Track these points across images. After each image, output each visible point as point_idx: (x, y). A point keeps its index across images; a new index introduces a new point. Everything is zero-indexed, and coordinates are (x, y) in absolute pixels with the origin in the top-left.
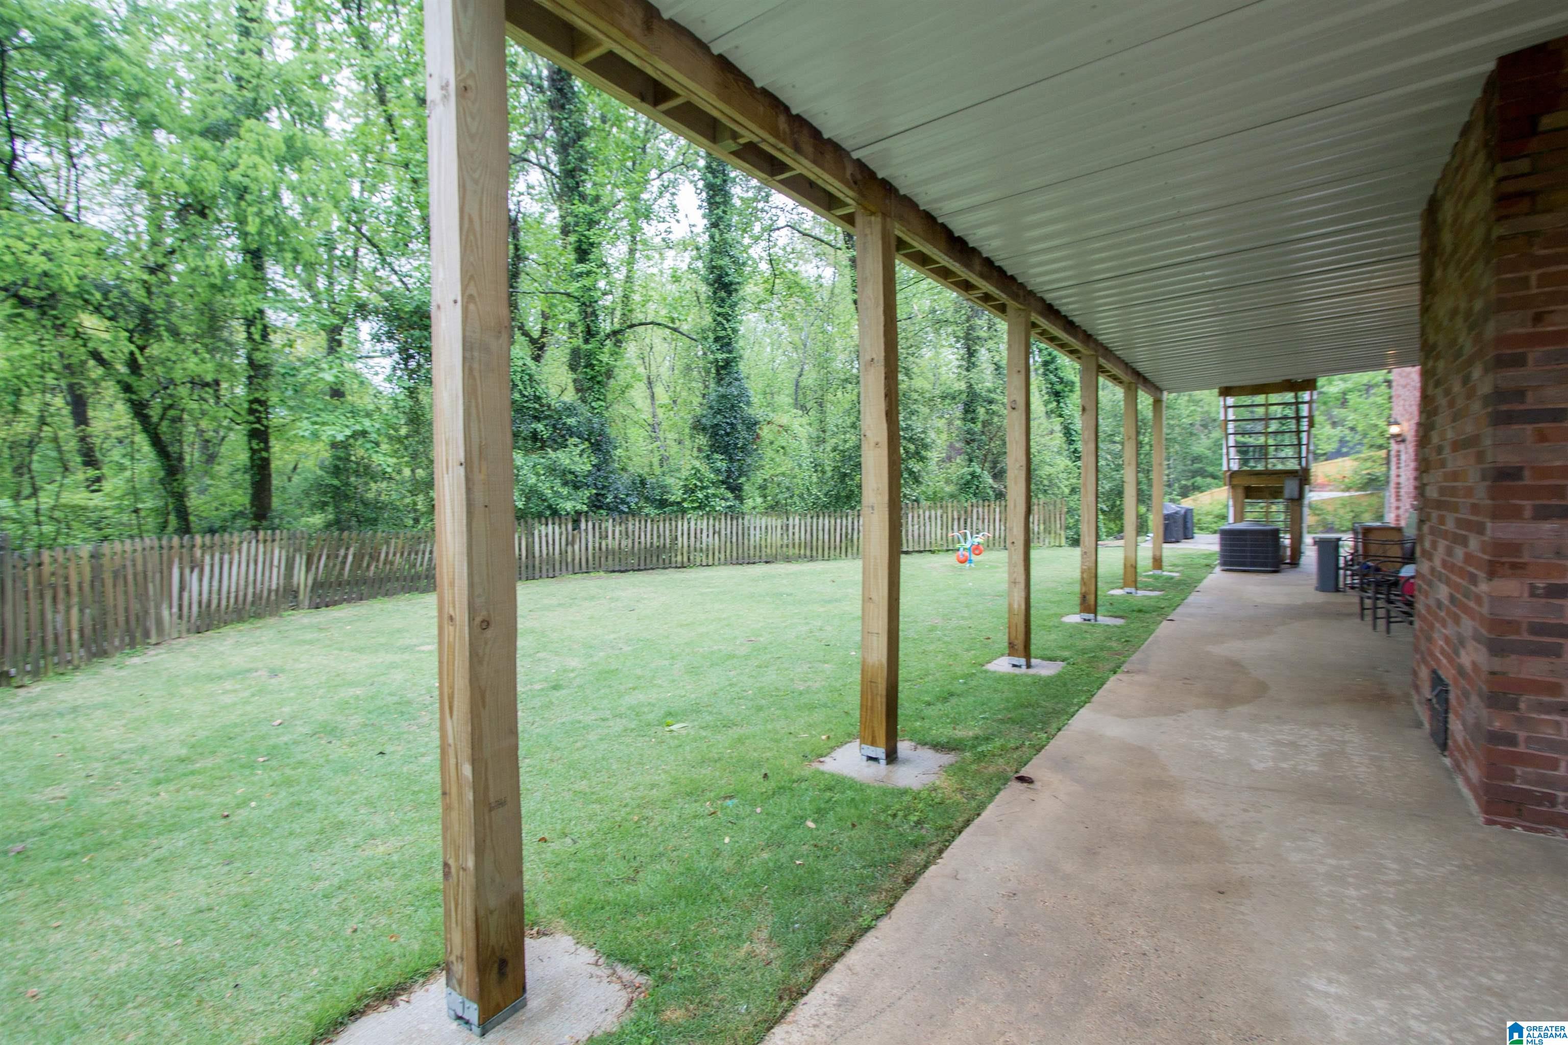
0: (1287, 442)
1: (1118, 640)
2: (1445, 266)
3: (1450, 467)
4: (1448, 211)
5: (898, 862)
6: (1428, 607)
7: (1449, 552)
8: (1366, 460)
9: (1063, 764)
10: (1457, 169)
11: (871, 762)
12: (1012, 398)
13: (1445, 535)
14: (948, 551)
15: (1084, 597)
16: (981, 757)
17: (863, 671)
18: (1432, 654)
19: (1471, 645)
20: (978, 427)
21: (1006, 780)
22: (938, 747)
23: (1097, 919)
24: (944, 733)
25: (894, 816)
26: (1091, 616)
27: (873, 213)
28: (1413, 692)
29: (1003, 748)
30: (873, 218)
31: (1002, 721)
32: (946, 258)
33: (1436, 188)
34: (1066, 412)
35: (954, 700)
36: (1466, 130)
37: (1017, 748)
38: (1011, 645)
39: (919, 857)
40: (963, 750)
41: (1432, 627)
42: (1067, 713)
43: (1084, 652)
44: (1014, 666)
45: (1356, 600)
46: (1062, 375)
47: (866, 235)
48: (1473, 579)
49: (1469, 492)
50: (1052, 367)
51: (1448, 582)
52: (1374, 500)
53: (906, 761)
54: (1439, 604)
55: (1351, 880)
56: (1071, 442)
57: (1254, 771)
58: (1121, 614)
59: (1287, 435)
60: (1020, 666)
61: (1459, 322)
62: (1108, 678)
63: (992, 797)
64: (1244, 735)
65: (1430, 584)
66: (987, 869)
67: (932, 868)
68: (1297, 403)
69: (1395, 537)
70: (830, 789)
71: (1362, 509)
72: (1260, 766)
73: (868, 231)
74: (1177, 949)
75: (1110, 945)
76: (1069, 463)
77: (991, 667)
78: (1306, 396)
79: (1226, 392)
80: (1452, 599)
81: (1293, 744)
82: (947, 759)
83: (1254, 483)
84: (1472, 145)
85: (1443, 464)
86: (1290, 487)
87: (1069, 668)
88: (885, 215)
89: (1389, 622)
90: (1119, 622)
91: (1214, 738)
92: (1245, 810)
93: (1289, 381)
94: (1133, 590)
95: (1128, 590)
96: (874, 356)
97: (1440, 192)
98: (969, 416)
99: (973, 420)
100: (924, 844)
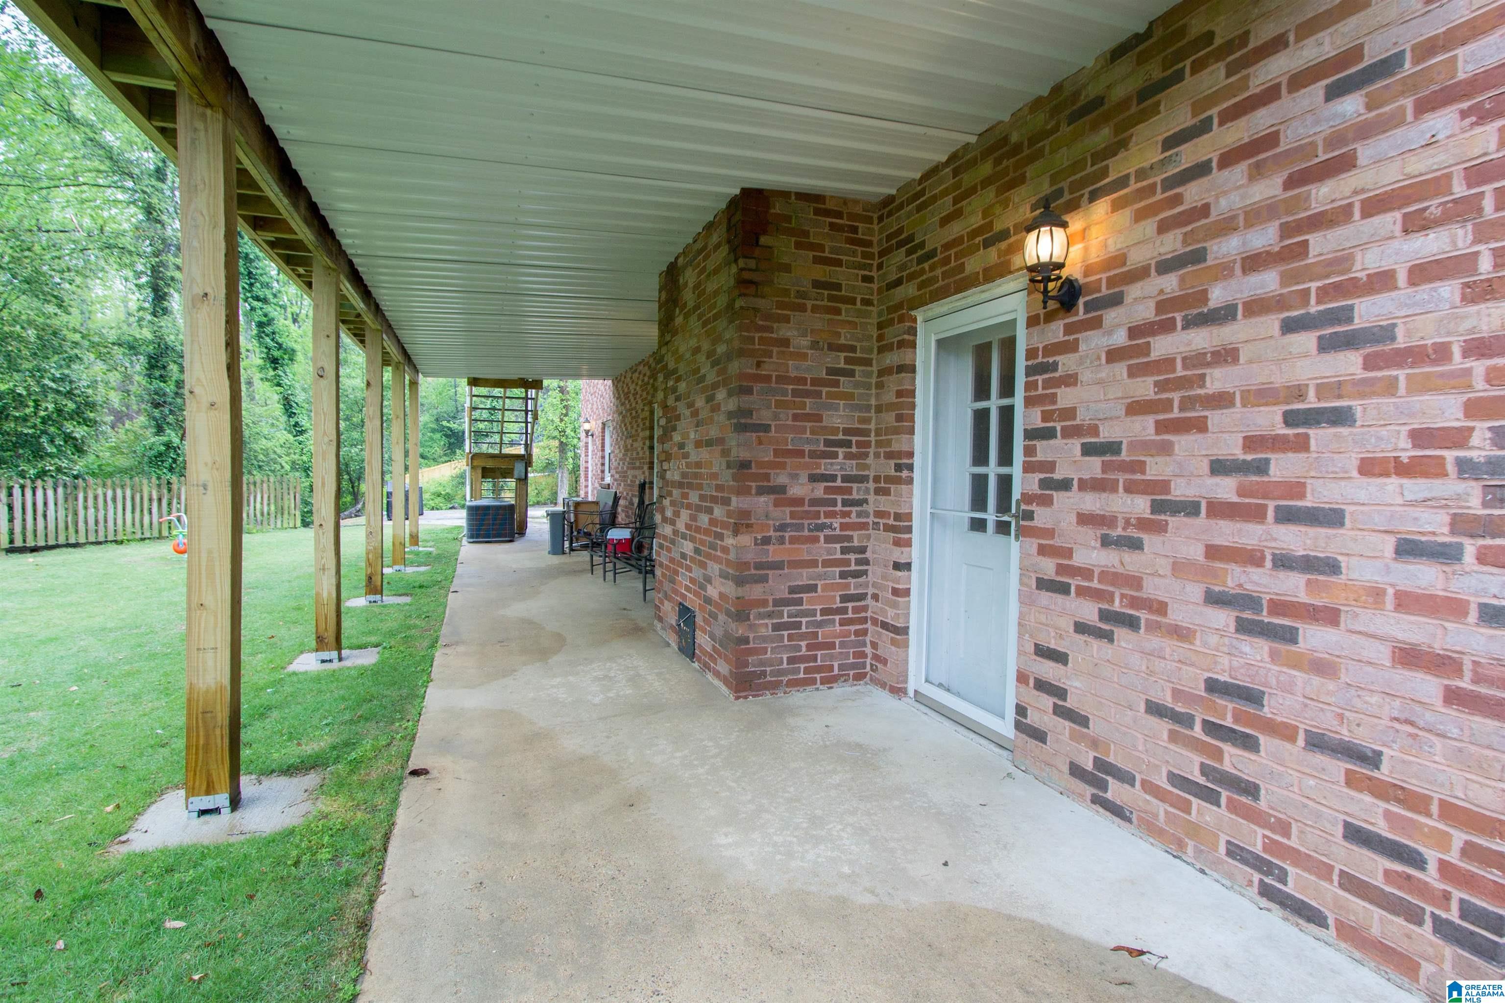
0: (495, 430)
1: (419, 616)
2: (686, 316)
3: (693, 458)
4: (689, 277)
5: (339, 912)
6: (672, 560)
7: (693, 518)
8: (544, 448)
9: (445, 745)
10: (700, 252)
11: (207, 818)
12: (320, 365)
13: (689, 507)
14: (143, 539)
15: (370, 578)
16: (355, 765)
17: (189, 700)
18: (676, 592)
19: (717, 581)
20: (169, 388)
21: (401, 779)
22: (290, 770)
23: (562, 869)
24: (292, 753)
25: (296, 864)
26: (378, 597)
27: (209, 105)
28: (656, 622)
29: (374, 748)
30: (209, 112)
31: (351, 722)
32: (277, 189)
33: (677, 258)
34: (286, 381)
35: (275, 714)
36: (709, 227)
37: (389, 745)
38: (320, 639)
39: (358, 894)
40: (326, 765)
41: (676, 573)
42: (417, 696)
43: (391, 634)
44: (323, 661)
45: (588, 558)
46: (280, 340)
47: (195, 130)
48: (720, 536)
49: (714, 476)
50: (268, 330)
51: (693, 539)
52: (550, 480)
53: (253, 801)
54: (684, 556)
55: (695, 763)
56: (291, 415)
57: (595, 705)
58: (403, 591)
59: (495, 424)
60: (331, 661)
61: (701, 358)
62: (433, 655)
63: (395, 801)
64: (571, 678)
65: (673, 542)
66: (440, 873)
67: (382, 902)
68: (526, 399)
69: (594, 508)
70: (170, 870)
71: (543, 487)
72: (597, 700)
73: (200, 125)
74: (631, 863)
75: (586, 885)
76: (290, 437)
77: (294, 667)
78: (532, 393)
79: (474, 382)
80: (697, 551)
81: (606, 677)
82: (311, 779)
83: (490, 464)
84: (715, 239)
85: (686, 456)
86: (519, 468)
87: (387, 654)
88: (226, 114)
89: (615, 574)
90: (407, 600)
91: (553, 687)
92: (608, 737)
93: (522, 379)
94: (402, 567)
95: (397, 567)
96: (209, 290)
97: (681, 261)
98: (157, 373)
99: (163, 379)
100: (356, 878)
